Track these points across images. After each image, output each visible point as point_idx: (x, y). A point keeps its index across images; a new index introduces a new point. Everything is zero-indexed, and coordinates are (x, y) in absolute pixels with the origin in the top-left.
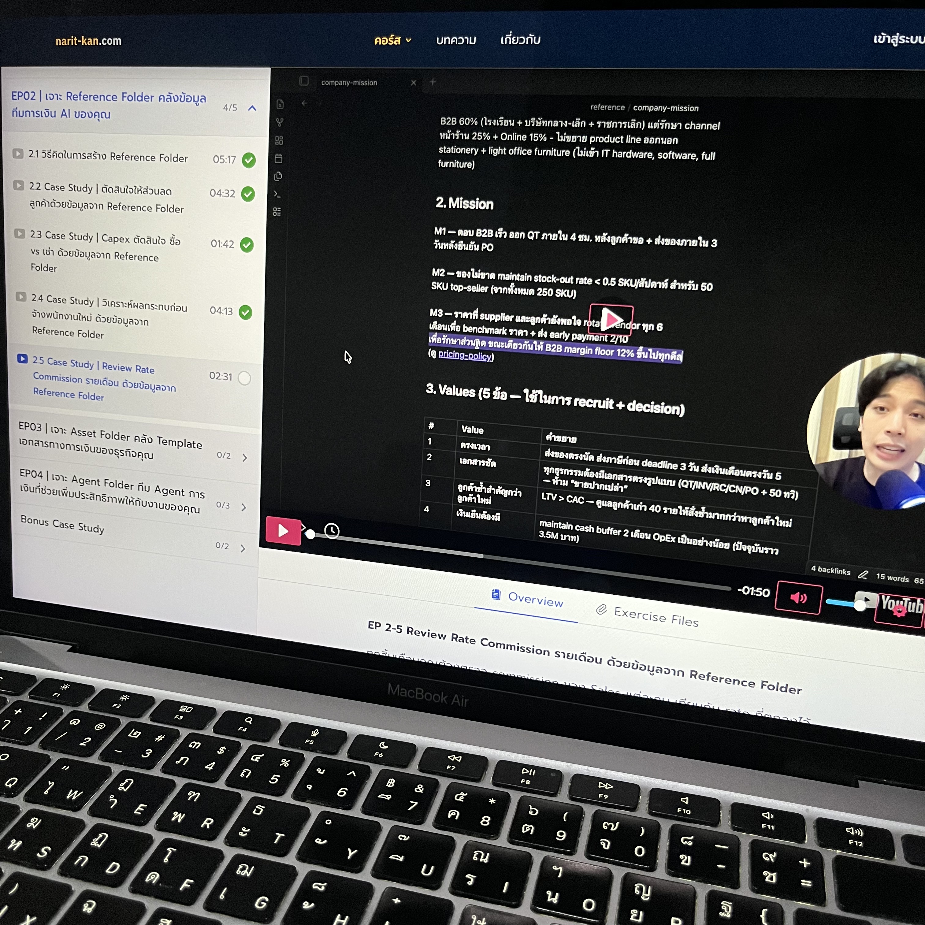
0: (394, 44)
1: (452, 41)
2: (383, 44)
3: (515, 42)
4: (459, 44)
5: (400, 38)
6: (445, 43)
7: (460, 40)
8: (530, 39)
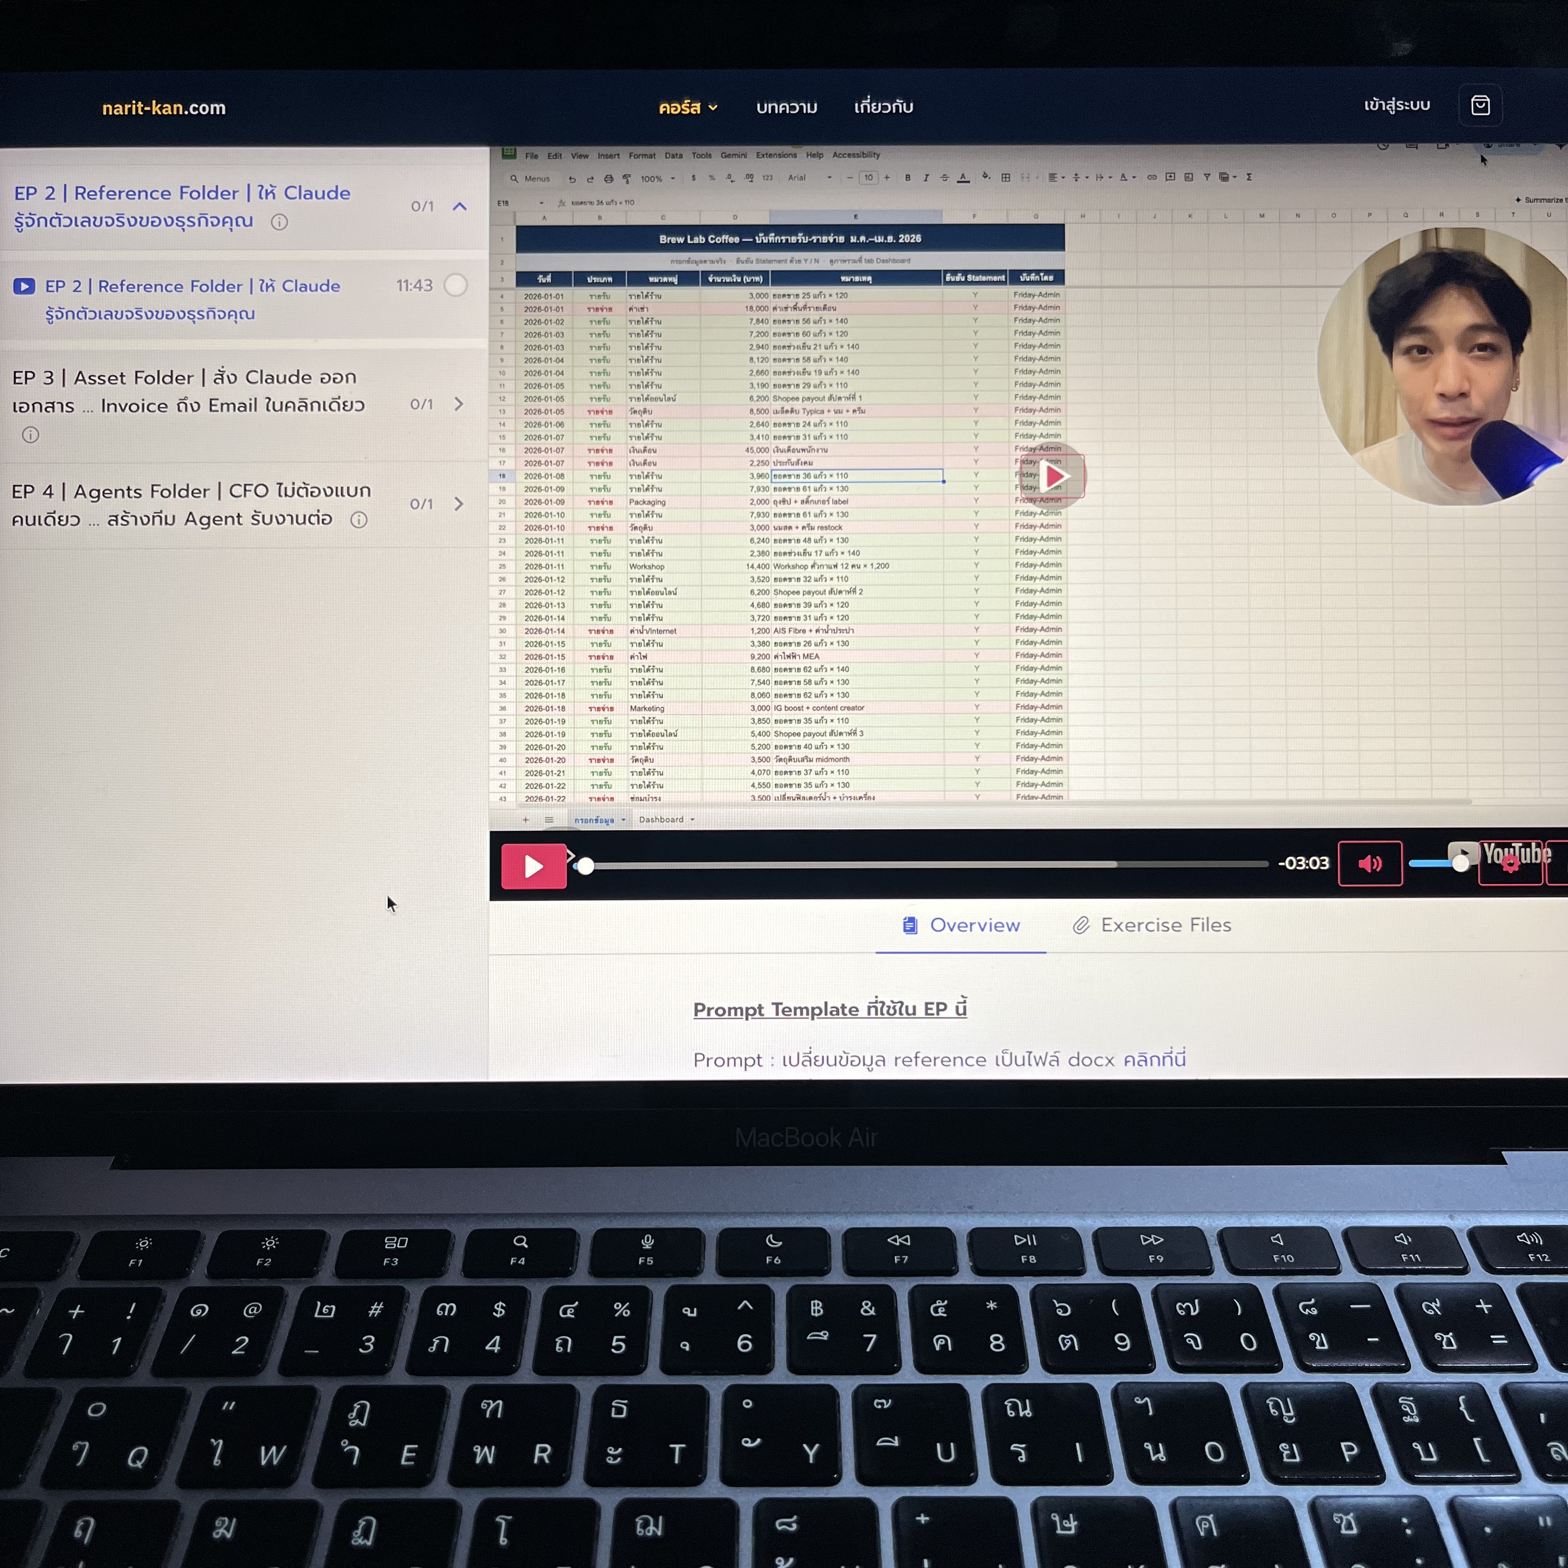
0: (690, 113)
1: (780, 108)
2: (673, 112)
3: (875, 110)
4: (792, 112)
5: (698, 105)
6: (770, 112)
7: (794, 108)
8: (897, 107)
